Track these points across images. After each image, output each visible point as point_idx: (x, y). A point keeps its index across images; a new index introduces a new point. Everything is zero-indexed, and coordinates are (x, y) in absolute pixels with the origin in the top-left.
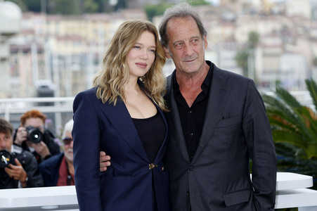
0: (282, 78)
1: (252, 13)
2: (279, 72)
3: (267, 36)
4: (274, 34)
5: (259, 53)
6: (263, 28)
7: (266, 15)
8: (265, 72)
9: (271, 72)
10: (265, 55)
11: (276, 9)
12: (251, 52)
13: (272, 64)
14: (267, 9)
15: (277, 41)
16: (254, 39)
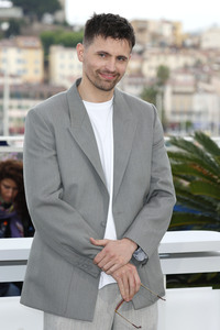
0: (194, 119)
1: (162, 45)
2: (190, 113)
3: (178, 71)
4: (185, 69)
5: (168, 90)
6: (174, 62)
7: (178, 48)
8: (174, 113)
9: (181, 113)
10: (174, 93)
11: (189, 42)
12: (161, 89)
13: (182, 102)
14: (179, 42)
15: (189, 78)
16: (163, 74)
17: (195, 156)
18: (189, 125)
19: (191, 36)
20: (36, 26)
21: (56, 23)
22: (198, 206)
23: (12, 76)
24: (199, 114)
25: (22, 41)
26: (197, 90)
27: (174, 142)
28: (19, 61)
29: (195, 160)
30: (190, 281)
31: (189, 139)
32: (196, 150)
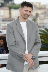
0: (45, 25)
1: (37, 8)
2: (44, 24)
4: (42, 13)
5: (38, 18)
6: (39, 12)
7: (40, 9)
8: (40, 24)
9: (42, 24)
10: (40, 19)
11: (43, 7)
12: (36, 18)
13: (42, 21)
14: (41, 7)
16: (37, 15)
17: (45, 34)
18: (43, 26)
19: (44, 6)
20: (7, 4)
21: (12, 4)
22: (46, 45)
23: (2, 16)
24: (46, 24)
25: (4, 8)
26: (45, 18)
27: (40, 31)
28: (4, 13)
29: (45, 35)
30: (45, 63)
31: (44, 30)
32: (45, 32)
